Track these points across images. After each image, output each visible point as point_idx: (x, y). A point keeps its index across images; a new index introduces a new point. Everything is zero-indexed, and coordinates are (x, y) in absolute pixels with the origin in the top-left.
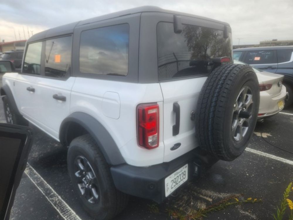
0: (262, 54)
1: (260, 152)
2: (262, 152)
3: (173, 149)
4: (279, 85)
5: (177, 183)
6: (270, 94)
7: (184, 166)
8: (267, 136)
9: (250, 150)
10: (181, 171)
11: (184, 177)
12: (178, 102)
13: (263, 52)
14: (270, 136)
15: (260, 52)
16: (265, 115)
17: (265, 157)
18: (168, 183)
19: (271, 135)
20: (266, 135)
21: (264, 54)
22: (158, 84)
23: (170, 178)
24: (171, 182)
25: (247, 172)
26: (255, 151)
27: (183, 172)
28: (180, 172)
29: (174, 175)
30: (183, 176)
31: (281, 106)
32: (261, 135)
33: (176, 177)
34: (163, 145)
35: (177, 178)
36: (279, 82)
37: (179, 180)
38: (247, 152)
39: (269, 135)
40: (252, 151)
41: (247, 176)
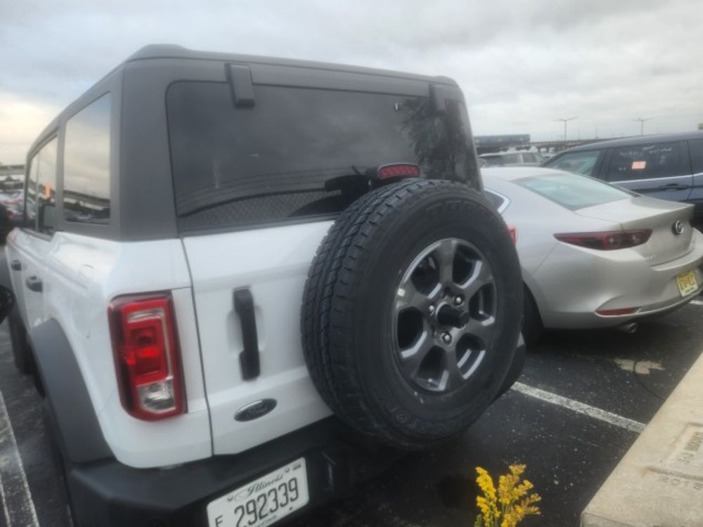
0: (651, 152)
1: (616, 416)
2: (620, 417)
3: (245, 416)
4: (675, 232)
5: (263, 513)
6: (645, 255)
7: (291, 466)
8: (651, 370)
9: (589, 409)
10: (277, 480)
11: (292, 495)
12: (248, 286)
13: (653, 146)
14: (657, 370)
15: (645, 149)
16: (637, 313)
17: (626, 430)
18: (221, 517)
19: (662, 366)
20: (648, 367)
21: (655, 151)
22: (177, 242)
23: (230, 500)
24: (236, 511)
25: (555, 476)
26: (599, 413)
27: (286, 479)
28: (269, 484)
29: (247, 493)
30: (286, 494)
31: (689, 287)
32: (634, 367)
33: (255, 496)
34: (206, 408)
35: (262, 500)
36: (674, 224)
37: (271, 504)
38: (578, 416)
39: (656, 366)
40: (591, 414)
41: (554, 485)
